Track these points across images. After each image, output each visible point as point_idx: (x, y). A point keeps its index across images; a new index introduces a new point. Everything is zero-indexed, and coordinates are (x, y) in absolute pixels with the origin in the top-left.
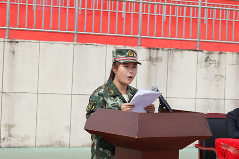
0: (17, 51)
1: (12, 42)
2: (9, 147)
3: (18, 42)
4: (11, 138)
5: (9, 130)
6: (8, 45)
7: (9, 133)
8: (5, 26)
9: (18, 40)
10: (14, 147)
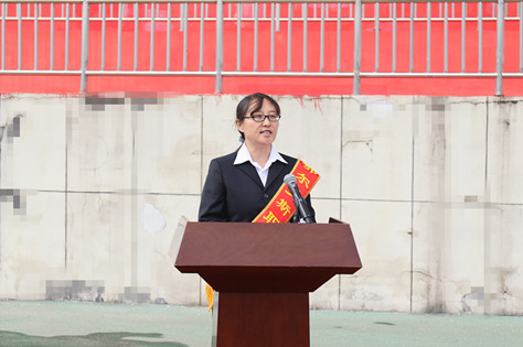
0: (515, 120)
1: (504, 102)
2: (504, 314)
3: (515, 102)
4: (506, 295)
5: (502, 280)
6: (495, 110)
7: (503, 285)
8: (494, 72)
9: (515, 99)
10: (512, 315)
